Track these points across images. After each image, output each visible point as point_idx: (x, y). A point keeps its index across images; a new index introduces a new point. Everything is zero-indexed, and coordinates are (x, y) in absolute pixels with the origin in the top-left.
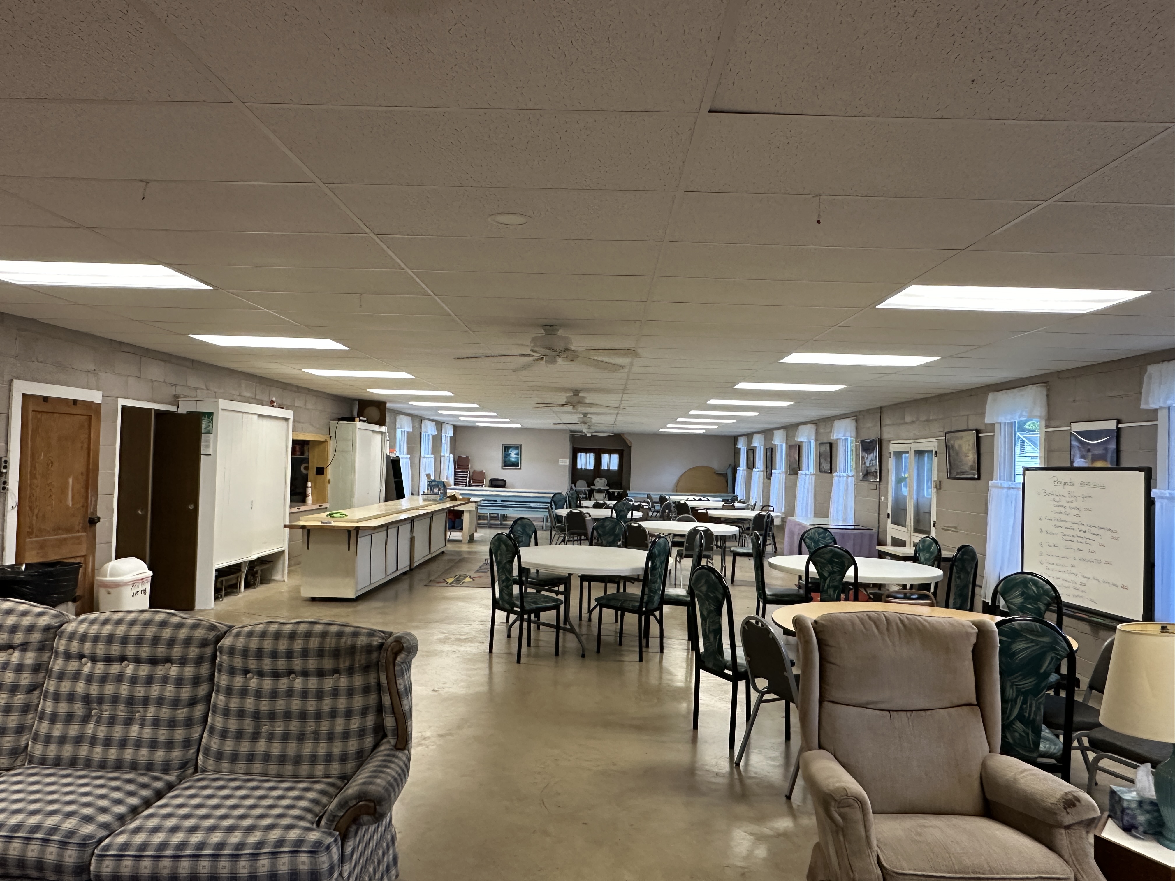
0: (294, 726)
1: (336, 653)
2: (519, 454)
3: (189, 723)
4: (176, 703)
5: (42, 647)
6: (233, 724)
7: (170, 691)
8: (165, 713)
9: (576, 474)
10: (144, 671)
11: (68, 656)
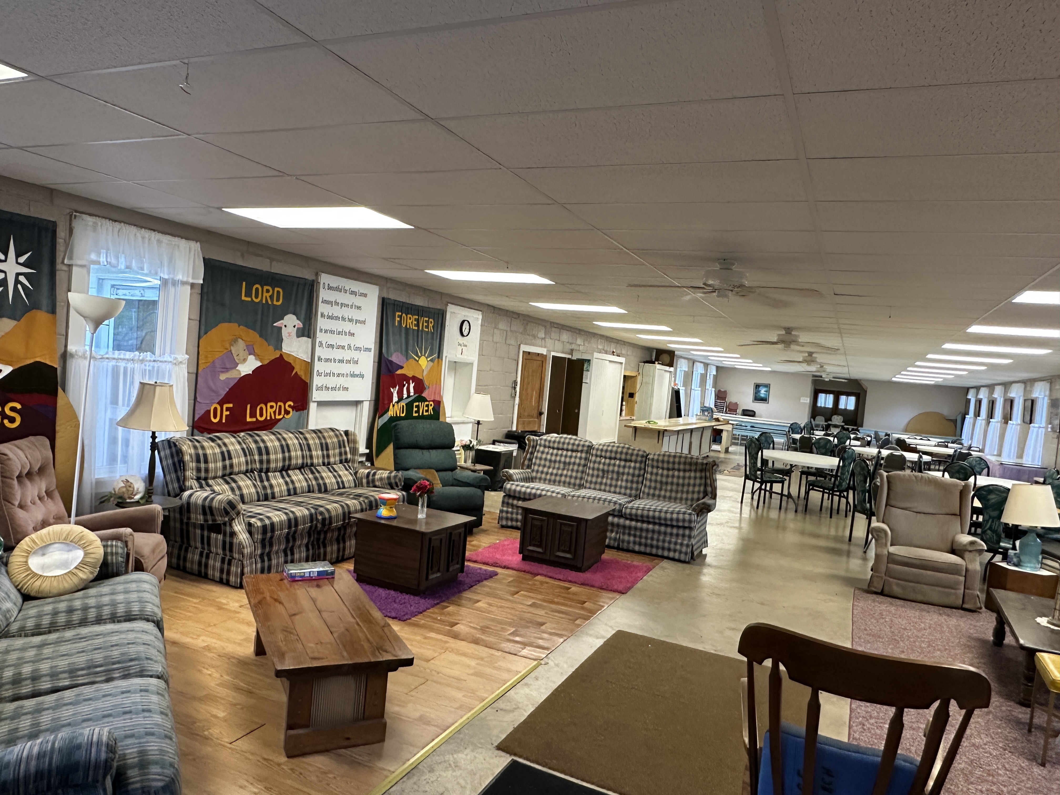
0: (674, 487)
1: (690, 464)
2: (768, 391)
3: (637, 482)
4: (633, 475)
5: (587, 452)
6: (653, 484)
7: (631, 471)
8: (630, 478)
9: (815, 411)
10: (623, 463)
11: (597, 456)
